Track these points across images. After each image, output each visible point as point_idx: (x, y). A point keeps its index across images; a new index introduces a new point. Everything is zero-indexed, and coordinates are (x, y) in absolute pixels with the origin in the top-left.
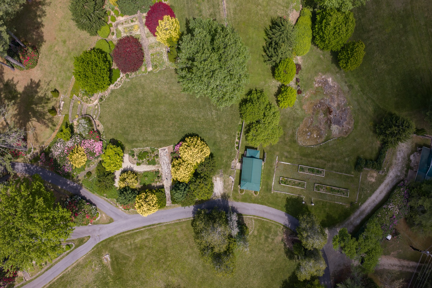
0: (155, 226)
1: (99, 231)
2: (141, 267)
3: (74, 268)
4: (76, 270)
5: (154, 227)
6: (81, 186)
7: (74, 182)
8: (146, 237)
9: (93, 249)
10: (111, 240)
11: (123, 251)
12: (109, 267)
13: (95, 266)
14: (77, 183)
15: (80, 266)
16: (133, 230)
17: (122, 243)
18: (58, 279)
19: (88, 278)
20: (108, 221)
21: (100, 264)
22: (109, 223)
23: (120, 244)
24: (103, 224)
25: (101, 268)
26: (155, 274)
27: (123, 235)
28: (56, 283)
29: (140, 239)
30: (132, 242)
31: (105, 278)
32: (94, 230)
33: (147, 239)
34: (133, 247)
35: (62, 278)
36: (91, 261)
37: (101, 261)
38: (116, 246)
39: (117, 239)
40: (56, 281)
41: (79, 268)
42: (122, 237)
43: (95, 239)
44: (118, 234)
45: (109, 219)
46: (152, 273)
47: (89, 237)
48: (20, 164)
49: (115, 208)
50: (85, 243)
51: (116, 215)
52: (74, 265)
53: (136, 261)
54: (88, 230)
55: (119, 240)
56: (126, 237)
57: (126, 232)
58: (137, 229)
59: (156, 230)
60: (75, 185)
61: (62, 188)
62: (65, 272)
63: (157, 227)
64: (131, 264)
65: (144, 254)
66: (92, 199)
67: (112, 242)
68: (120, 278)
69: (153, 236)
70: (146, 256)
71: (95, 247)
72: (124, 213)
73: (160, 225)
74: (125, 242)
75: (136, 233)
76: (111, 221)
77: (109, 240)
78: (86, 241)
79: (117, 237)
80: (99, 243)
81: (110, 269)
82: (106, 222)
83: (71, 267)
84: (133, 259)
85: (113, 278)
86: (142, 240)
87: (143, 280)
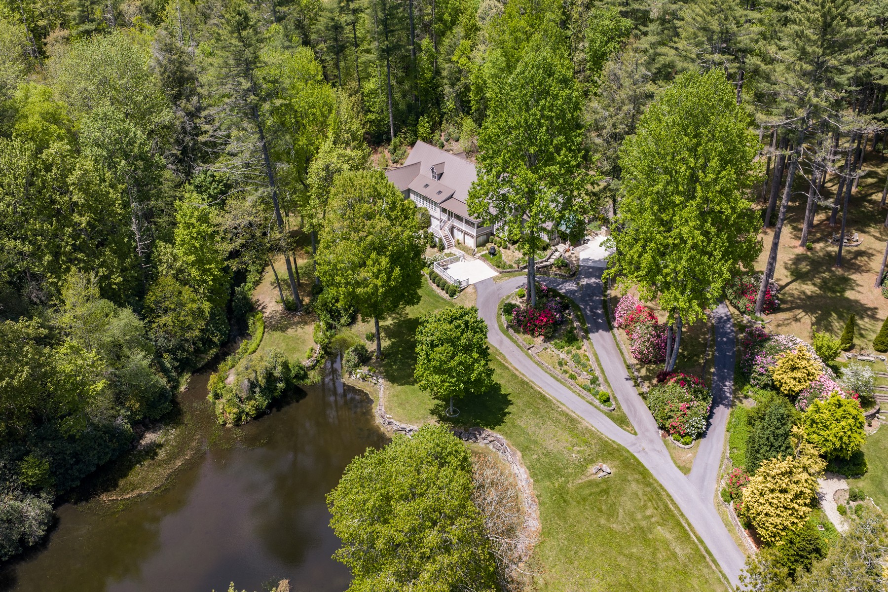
0: (714, 567)
1: (655, 450)
2: (602, 545)
3: (567, 416)
4: (564, 419)
5: (711, 563)
6: (731, 405)
7: (734, 392)
8: (678, 550)
9: (614, 442)
10: (644, 474)
11: (626, 503)
12: (583, 477)
13: (578, 452)
14: (735, 397)
15: (572, 423)
16: (682, 515)
17: (645, 498)
18: (540, 393)
19: (551, 441)
20: (681, 465)
21: (585, 459)
22: (679, 467)
23: (640, 493)
24: (671, 455)
25: (576, 462)
26: (595, 580)
27: (665, 497)
28: (531, 390)
29: (668, 536)
30: (653, 520)
31: (558, 471)
32: (651, 441)
33: (674, 555)
34: (644, 524)
35: (544, 398)
36: (587, 443)
37: (592, 462)
38: (634, 486)
39: (649, 485)
40: (535, 391)
41: (568, 424)
42: (658, 494)
43: (635, 444)
44: (661, 485)
45: (687, 466)
46: (595, 573)
47: (635, 434)
48: (727, 309)
49: (715, 474)
50: (622, 427)
51: (702, 479)
52: (571, 413)
53: (613, 533)
54: (647, 430)
55: (649, 489)
56: (660, 504)
57: (672, 500)
58: (689, 525)
59: (705, 570)
60: (728, 395)
61: (714, 374)
62: (554, 401)
63: (714, 572)
64: (603, 521)
65: (634, 550)
66: (714, 429)
67: (641, 477)
68: (565, 501)
69: (685, 566)
70: (632, 554)
71: (619, 445)
72: (713, 495)
73: (722, 580)
74: (650, 504)
75: (679, 524)
76: (685, 470)
77: (641, 469)
78: (625, 429)
79: (655, 485)
80: (628, 451)
81: (580, 481)
82: (678, 462)
83: (568, 411)
84: (614, 525)
85: (562, 487)
86: (666, 543)
87: (572, 553)
